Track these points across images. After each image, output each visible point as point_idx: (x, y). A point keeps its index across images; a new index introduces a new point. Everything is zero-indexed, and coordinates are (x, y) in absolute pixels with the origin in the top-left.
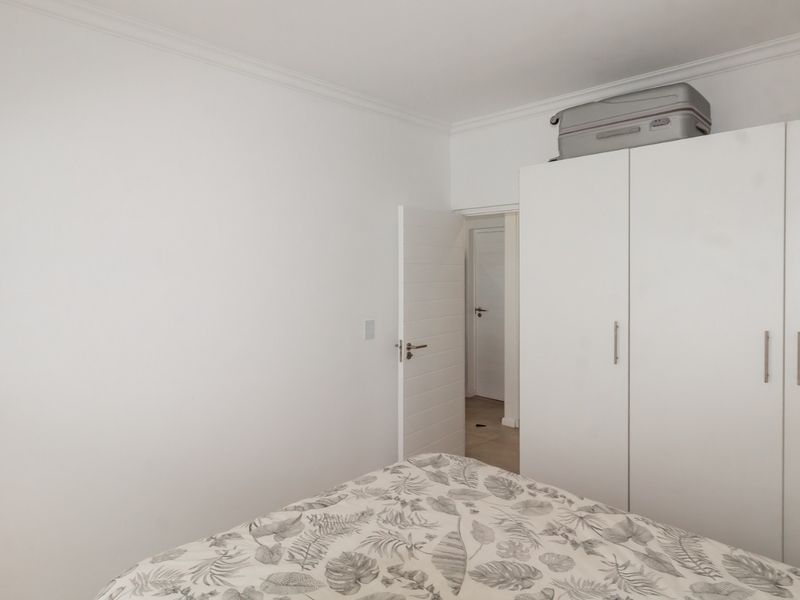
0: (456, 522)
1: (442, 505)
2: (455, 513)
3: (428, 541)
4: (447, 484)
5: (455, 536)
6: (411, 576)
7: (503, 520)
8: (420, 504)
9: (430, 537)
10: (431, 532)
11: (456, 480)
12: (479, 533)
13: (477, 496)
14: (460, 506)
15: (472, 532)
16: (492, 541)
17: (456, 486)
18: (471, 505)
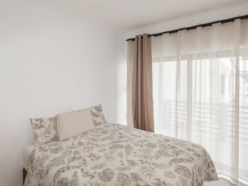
0: (128, 158)
1: (132, 163)
2: (128, 161)
3: (136, 152)
4: (132, 174)
5: (128, 154)
6: (137, 145)
7: (112, 160)
8: (140, 162)
9: (135, 153)
10: (135, 154)
11: (127, 176)
12: (121, 155)
13: (120, 169)
14: (126, 164)
15: (123, 155)
16: (118, 153)
17: (127, 173)
18: (122, 164)
